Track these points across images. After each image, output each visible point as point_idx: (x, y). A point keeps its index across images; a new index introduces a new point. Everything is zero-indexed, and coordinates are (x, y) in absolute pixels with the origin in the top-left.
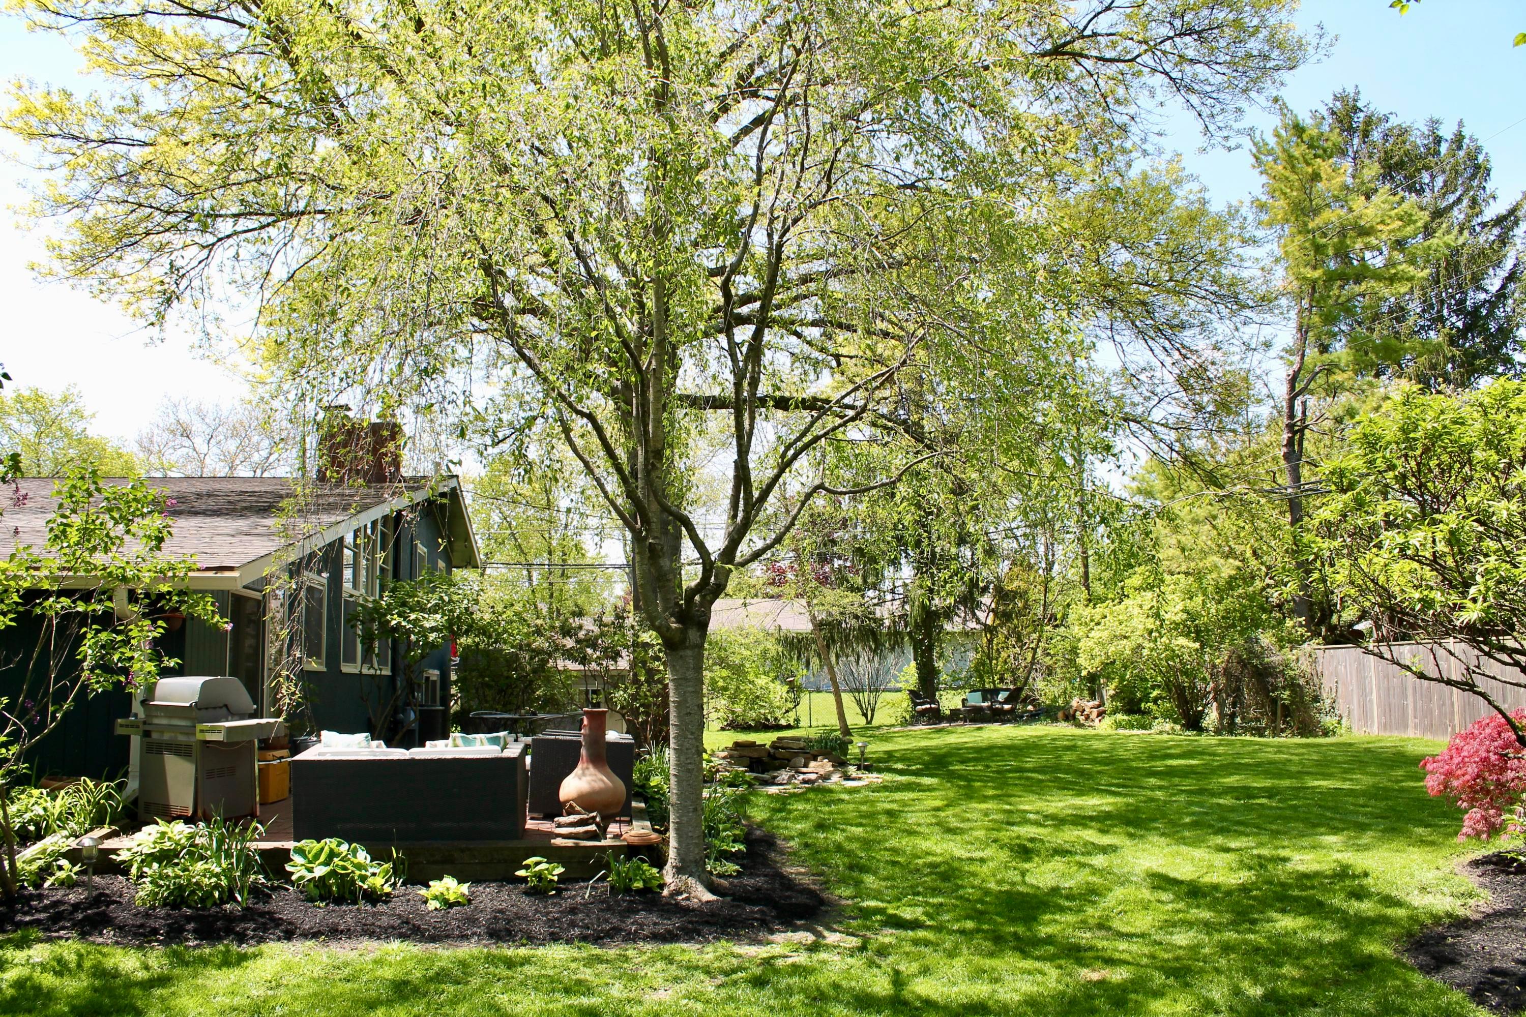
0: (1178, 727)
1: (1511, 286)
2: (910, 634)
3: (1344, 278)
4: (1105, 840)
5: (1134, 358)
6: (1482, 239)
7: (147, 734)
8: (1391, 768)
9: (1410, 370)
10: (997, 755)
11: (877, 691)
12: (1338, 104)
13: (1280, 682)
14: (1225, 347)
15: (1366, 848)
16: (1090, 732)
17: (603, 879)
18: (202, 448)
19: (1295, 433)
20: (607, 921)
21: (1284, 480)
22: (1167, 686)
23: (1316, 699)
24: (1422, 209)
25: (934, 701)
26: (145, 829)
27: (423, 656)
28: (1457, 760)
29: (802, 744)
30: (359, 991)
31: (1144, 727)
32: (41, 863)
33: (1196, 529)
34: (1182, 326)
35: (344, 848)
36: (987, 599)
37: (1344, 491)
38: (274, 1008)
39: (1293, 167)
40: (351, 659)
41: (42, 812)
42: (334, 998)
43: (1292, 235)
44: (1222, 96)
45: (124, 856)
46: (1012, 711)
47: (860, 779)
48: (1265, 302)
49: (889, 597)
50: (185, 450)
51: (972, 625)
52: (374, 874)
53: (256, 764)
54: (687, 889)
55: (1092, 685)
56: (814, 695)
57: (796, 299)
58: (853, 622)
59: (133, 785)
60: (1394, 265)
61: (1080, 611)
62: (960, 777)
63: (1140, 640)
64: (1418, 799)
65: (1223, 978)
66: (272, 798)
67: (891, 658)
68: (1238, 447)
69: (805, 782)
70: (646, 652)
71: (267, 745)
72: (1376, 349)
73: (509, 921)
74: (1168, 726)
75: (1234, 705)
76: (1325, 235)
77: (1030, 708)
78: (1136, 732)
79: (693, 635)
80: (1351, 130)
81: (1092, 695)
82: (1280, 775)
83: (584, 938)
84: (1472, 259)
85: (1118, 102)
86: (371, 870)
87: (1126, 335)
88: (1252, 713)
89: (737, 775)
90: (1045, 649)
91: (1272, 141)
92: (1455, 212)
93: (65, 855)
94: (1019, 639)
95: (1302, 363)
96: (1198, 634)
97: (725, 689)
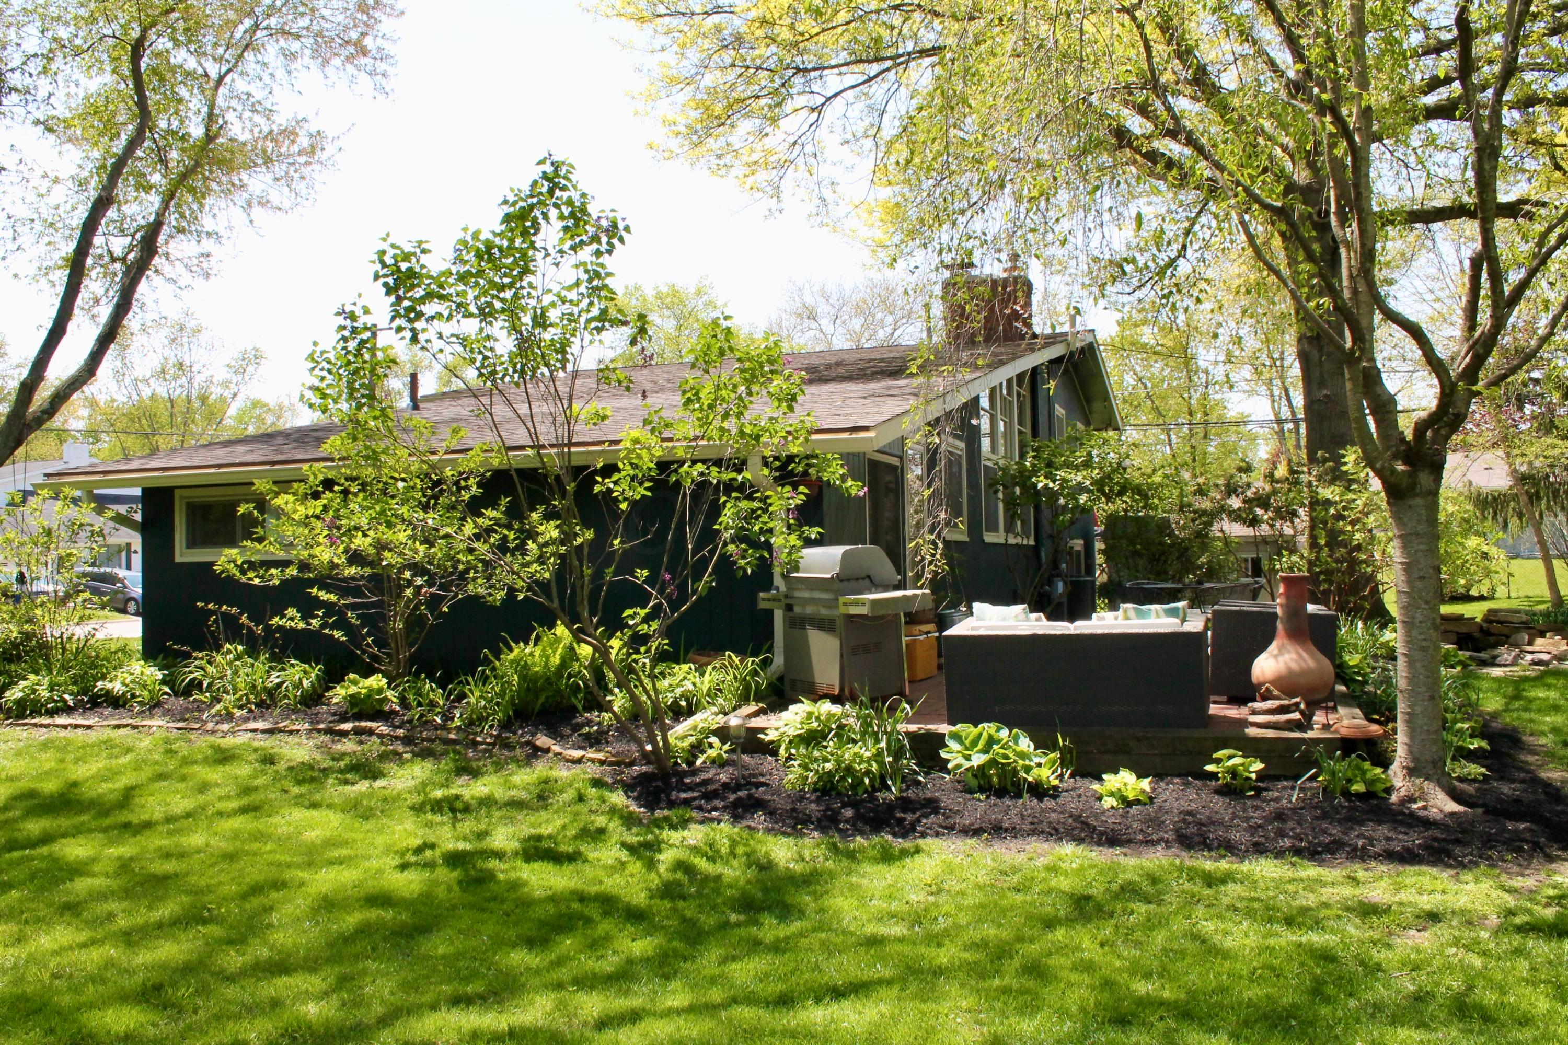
7: (789, 608)
17: (1313, 778)
18: (829, 329)
20: (1324, 832)
26: (792, 708)
27: (1072, 522)
29: (1524, 618)
30: (1032, 904)
32: (692, 739)
35: (1004, 733)
38: (936, 919)
40: (993, 528)
41: (691, 687)
42: (1003, 912)
45: (772, 736)
50: (812, 333)
52: (1039, 765)
53: (904, 639)
54: (1423, 796)
58: (1565, 475)
59: (779, 660)
66: (920, 675)
70: (1327, 510)
71: (913, 619)
73: (1201, 824)
79: (1424, 479)
83: (1298, 852)
86: (1037, 760)
93: (716, 733)
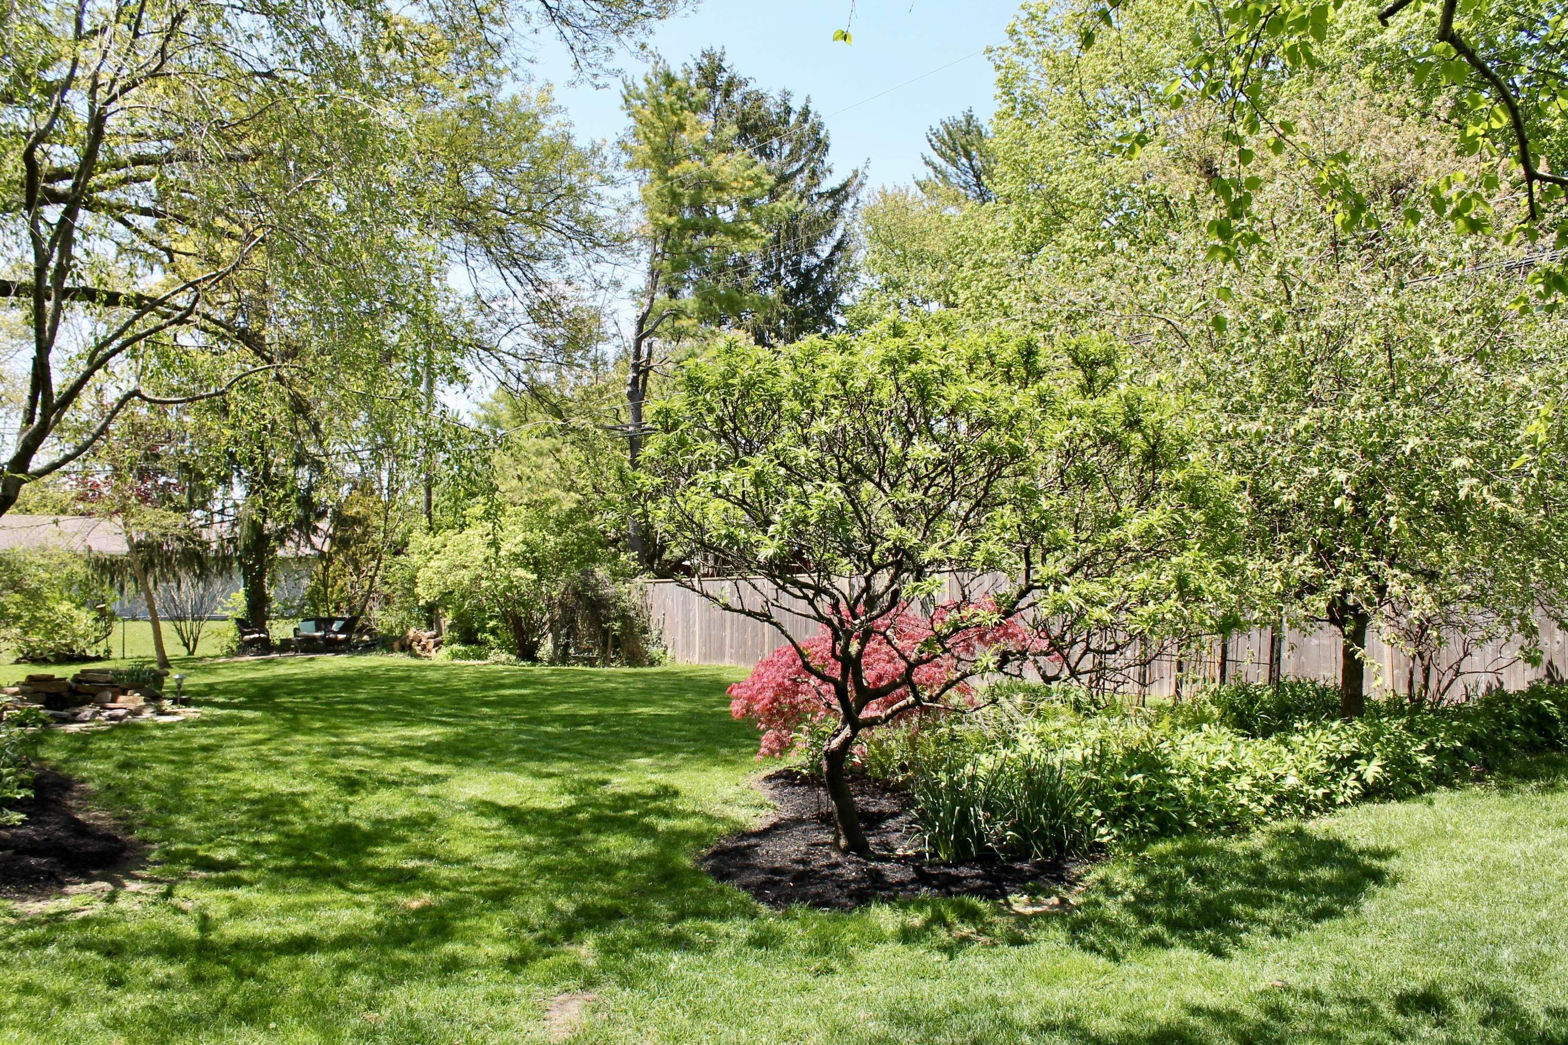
0: (513, 658)
1: (838, 255)
2: (239, 559)
3: (697, 229)
4: (433, 770)
5: (486, 285)
6: (818, 208)
8: (707, 694)
9: (748, 323)
10: (327, 686)
11: (201, 619)
12: (705, 60)
13: (613, 613)
14: (577, 283)
15: (676, 768)
16: (426, 662)
19: (639, 373)
21: (627, 418)
22: (504, 617)
23: (645, 630)
24: (770, 173)
25: (263, 630)
28: (758, 686)
29: (110, 677)
31: (479, 657)
33: (540, 461)
34: (538, 258)
36: (324, 525)
37: (667, 431)
39: (660, 114)
43: (652, 181)
44: (594, 32)
46: (347, 641)
47: (175, 714)
48: (619, 242)
49: (217, 518)
51: (308, 551)
55: (430, 615)
56: (129, 624)
57: (125, 181)
58: (176, 544)
60: (742, 221)
61: (420, 539)
62: (286, 710)
63: (480, 571)
64: (727, 723)
65: (538, 898)
67: (218, 584)
68: (585, 382)
69: (112, 718)
72: (720, 299)
74: (504, 656)
75: (568, 636)
76: (682, 184)
77: (366, 638)
78: (472, 662)
80: (714, 87)
81: (430, 625)
82: (605, 703)
84: (808, 226)
85: (494, 21)
87: (480, 260)
88: (585, 644)
89: (29, 713)
90: (383, 578)
91: (642, 87)
92: (798, 180)
94: (357, 568)
95: (651, 306)
96: (537, 566)
97: (18, 618)
